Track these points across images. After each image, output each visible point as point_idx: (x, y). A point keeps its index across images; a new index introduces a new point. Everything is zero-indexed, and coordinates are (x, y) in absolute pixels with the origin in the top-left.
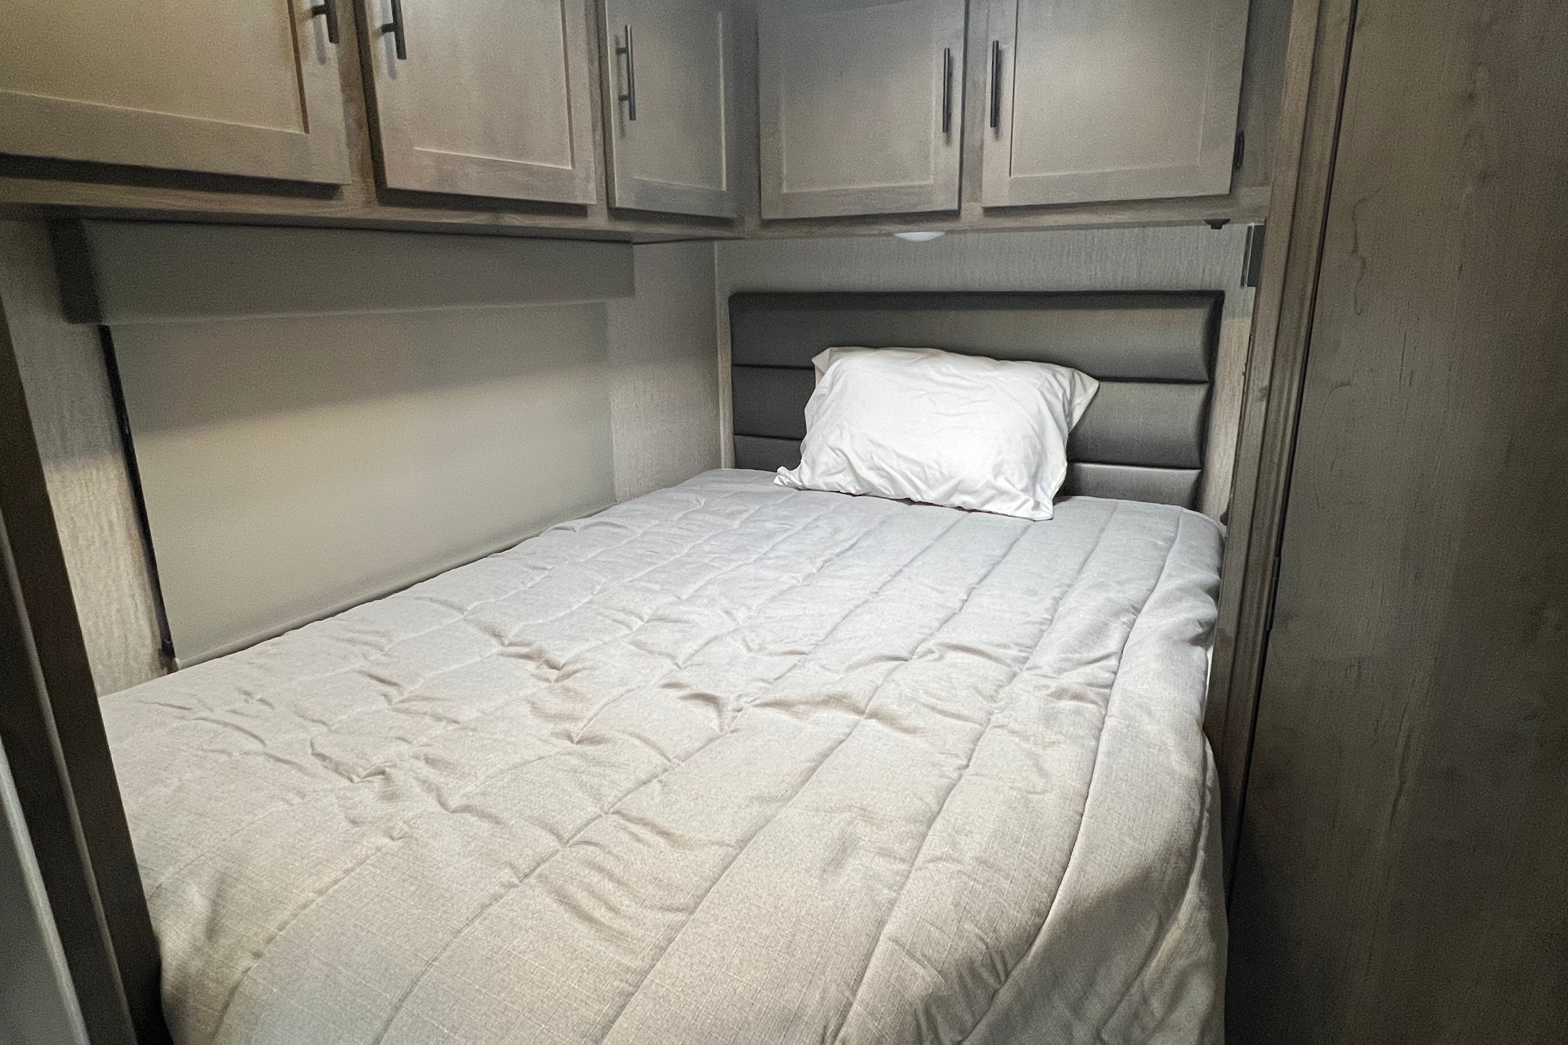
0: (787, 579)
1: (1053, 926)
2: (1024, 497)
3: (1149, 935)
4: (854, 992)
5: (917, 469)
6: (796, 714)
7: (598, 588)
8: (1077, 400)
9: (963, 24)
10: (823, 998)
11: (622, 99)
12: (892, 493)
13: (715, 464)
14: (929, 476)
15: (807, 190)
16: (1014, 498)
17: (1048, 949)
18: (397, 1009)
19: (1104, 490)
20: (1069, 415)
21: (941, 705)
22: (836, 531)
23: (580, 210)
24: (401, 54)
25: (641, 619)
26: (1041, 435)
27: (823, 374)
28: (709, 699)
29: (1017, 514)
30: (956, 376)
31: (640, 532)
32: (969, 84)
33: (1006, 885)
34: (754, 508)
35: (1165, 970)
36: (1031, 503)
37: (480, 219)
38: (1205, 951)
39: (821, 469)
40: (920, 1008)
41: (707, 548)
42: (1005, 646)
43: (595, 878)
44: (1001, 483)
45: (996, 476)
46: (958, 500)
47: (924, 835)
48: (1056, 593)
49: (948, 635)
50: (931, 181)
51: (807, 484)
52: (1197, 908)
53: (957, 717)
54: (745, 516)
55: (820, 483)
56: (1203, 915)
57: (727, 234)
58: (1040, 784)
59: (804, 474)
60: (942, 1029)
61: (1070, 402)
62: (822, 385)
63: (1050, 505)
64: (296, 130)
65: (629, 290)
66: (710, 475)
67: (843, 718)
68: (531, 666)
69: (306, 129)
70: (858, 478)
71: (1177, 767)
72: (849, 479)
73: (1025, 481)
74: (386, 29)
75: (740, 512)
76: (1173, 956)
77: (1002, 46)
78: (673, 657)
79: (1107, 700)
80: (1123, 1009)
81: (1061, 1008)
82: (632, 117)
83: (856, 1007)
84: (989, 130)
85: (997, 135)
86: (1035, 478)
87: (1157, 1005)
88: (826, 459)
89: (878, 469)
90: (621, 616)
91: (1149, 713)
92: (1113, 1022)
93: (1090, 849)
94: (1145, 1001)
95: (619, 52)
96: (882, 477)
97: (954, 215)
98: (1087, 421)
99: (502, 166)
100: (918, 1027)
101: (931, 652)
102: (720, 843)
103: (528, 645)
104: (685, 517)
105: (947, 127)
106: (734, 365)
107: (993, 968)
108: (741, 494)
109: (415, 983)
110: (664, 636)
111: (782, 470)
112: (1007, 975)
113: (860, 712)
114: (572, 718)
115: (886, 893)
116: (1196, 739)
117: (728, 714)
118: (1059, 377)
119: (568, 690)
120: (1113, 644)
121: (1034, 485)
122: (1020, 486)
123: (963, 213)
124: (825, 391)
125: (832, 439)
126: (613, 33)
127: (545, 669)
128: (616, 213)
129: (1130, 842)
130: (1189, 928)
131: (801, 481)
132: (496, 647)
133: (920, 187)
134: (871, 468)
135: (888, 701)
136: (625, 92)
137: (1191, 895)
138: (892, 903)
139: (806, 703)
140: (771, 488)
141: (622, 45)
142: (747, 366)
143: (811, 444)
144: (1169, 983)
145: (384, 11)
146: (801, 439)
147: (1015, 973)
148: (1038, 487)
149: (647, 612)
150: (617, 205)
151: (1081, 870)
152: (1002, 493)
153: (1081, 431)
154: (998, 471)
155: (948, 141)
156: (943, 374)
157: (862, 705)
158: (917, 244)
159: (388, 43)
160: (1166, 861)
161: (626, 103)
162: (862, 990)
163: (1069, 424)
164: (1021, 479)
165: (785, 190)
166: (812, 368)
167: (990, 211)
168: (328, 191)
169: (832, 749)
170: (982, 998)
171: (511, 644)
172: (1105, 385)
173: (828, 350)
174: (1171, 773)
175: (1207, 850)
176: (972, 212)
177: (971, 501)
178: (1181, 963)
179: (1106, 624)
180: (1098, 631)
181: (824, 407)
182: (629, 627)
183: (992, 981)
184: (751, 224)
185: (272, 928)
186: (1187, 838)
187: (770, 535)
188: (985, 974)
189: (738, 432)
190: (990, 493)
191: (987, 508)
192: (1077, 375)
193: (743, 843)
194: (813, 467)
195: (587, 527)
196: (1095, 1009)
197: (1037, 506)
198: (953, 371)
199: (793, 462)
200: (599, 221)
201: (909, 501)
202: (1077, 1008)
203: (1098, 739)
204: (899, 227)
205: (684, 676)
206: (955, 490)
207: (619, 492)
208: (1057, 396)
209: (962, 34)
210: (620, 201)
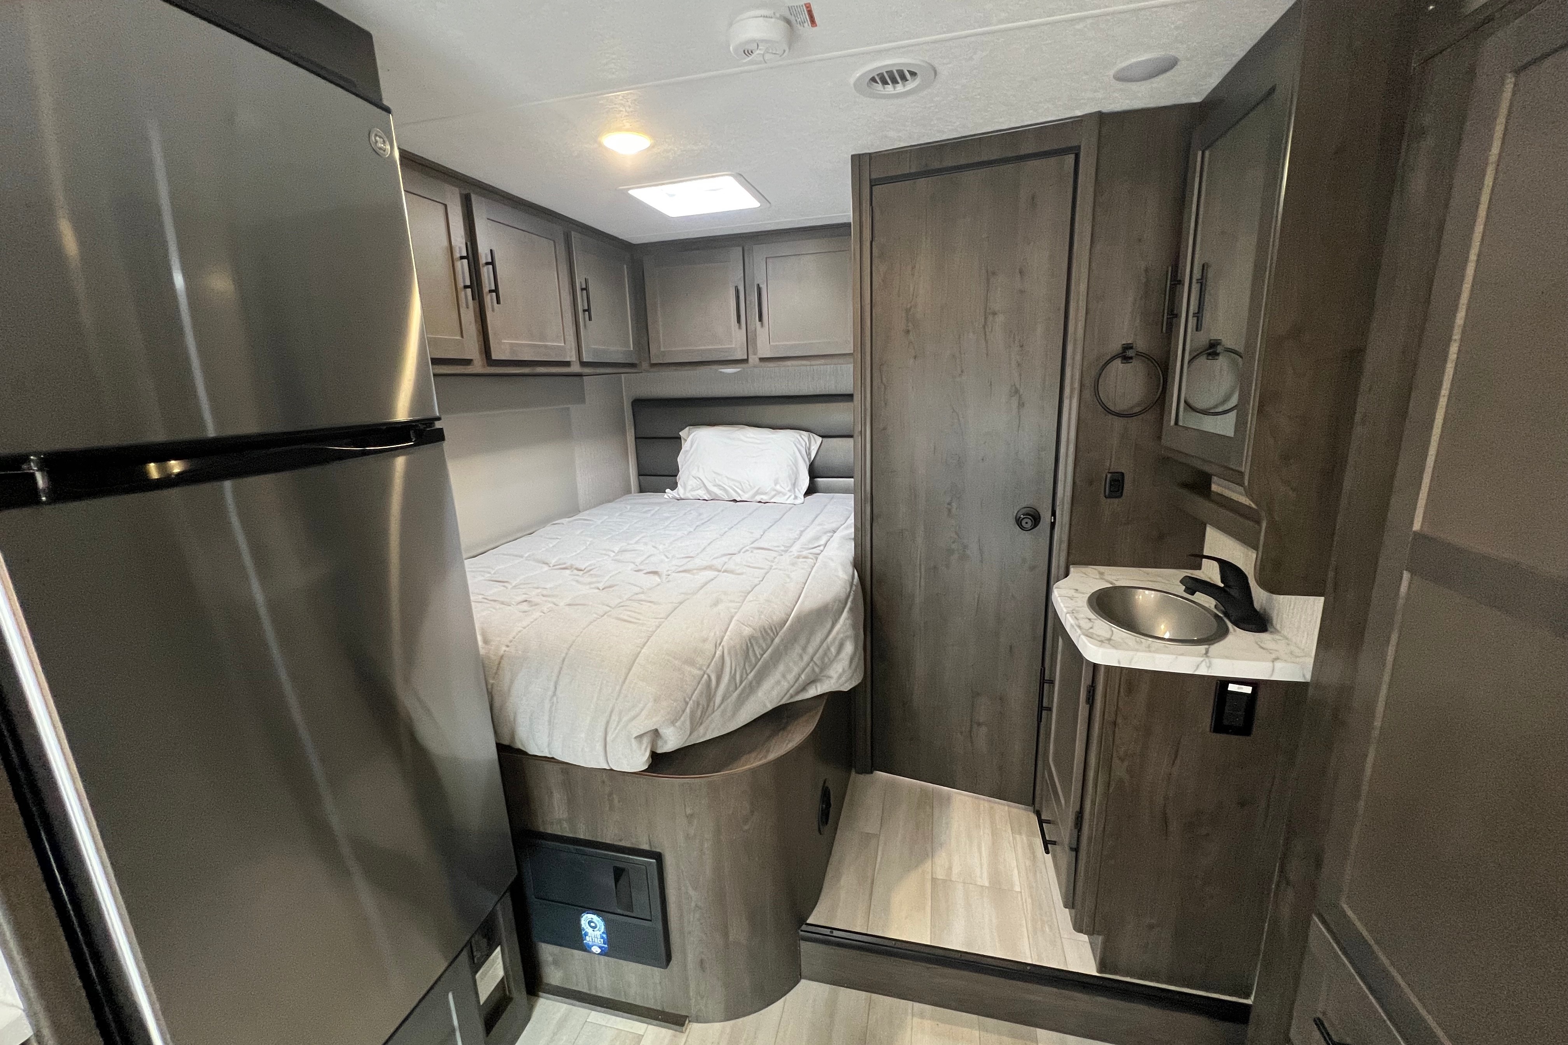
0: (679, 534)
1: (793, 619)
2: (789, 494)
3: (828, 625)
4: (725, 633)
5: (737, 484)
6: (693, 574)
7: (588, 543)
8: (812, 448)
9: (742, 275)
10: (715, 634)
11: (584, 311)
12: (726, 498)
13: (628, 491)
14: (744, 487)
15: (673, 349)
16: (784, 494)
17: (792, 625)
18: (569, 649)
19: (829, 490)
20: (809, 454)
21: (751, 565)
22: (700, 514)
23: (567, 364)
24: (498, 302)
25: (614, 552)
26: (796, 464)
27: (686, 440)
28: (655, 573)
29: (788, 502)
30: (753, 438)
31: (599, 522)
32: (748, 302)
33: (776, 606)
34: (657, 508)
35: (835, 639)
36: (793, 497)
37: (526, 370)
38: (850, 632)
39: (689, 488)
40: (747, 639)
41: (637, 525)
42: (778, 547)
43: (629, 613)
44: (778, 487)
45: (775, 485)
46: (758, 498)
47: (746, 596)
48: (802, 529)
49: (756, 545)
50: (734, 346)
51: (682, 497)
52: (847, 619)
53: (759, 568)
54: (653, 512)
55: (689, 495)
56: (849, 622)
57: (633, 371)
58: (788, 580)
59: (680, 491)
60: (756, 648)
61: (809, 449)
62: (685, 446)
63: (802, 497)
64: (459, 338)
65: (581, 400)
66: (628, 497)
67: (711, 574)
68: (568, 572)
69: (462, 336)
70: (708, 491)
71: (841, 576)
72: (704, 492)
73: (790, 487)
74: (491, 291)
75: (650, 510)
76: (838, 633)
77: (761, 286)
78: (634, 563)
79: (817, 559)
80: (821, 651)
81: (798, 649)
82: (590, 319)
83: (726, 637)
84: (758, 323)
85: (762, 325)
86: (794, 485)
87: (833, 650)
88: (692, 483)
89: (718, 486)
90: (604, 552)
91: (832, 560)
92: (817, 655)
93: (806, 597)
94: (828, 648)
95: (582, 289)
96: (721, 490)
97: (746, 361)
98: (818, 458)
99: (535, 346)
100: (747, 645)
101: (747, 550)
102: (672, 603)
103: (565, 564)
104: (621, 515)
105: (739, 321)
106: (636, 438)
107: (772, 630)
108: (649, 504)
109: (574, 642)
110: (627, 556)
111: (668, 490)
112: (777, 634)
113: (719, 571)
114: (599, 582)
115: (733, 611)
116: (850, 569)
117: (664, 577)
118: (803, 436)
119: (591, 575)
120: (822, 542)
121: (794, 489)
122: (787, 489)
123: (750, 360)
124: (688, 448)
125: (694, 472)
126: (579, 282)
127: (576, 572)
128: (583, 364)
129: (820, 595)
130: (844, 624)
131: (679, 495)
132: (546, 568)
133: (729, 348)
134: (714, 486)
135: (731, 566)
136: (586, 308)
137: (845, 614)
138: (736, 613)
139: (697, 569)
140: (662, 500)
141: (584, 286)
142: (644, 438)
143: (682, 477)
144: (837, 643)
145: (490, 284)
146: (676, 476)
147: (780, 634)
148: (796, 490)
149: (616, 549)
150: (585, 360)
151: (803, 602)
152: (778, 493)
153: (816, 463)
154: (776, 482)
155: (740, 327)
156: (747, 437)
157: (720, 568)
158: (729, 374)
159: (491, 297)
160: (835, 602)
161: (587, 313)
162: (728, 633)
163: (809, 459)
164: (787, 487)
165: (662, 349)
166: (679, 438)
167: (762, 360)
168: (468, 362)
169: (710, 581)
170: (769, 641)
171: (554, 566)
172: (825, 440)
173: (687, 428)
174: (838, 577)
175: (852, 602)
176: (754, 360)
177: (765, 498)
178: (841, 636)
179: (820, 537)
180: (817, 538)
181: (687, 458)
182: (609, 556)
183: (772, 634)
184: (645, 365)
185: (511, 638)
186: (843, 596)
187: (667, 518)
188: (769, 631)
189: (640, 474)
190: (773, 493)
191: (772, 500)
192: (811, 434)
193: (681, 603)
194: (685, 488)
195: (569, 522)
196: (810, 650)
197: (796, 498)
198: (752, 436)
199: (674, 486)
200: (576, 368)
201: (735, 501)
202: (804, 649)
203: (812, 569)
204: (721, 367)
205: (642, 567)
206: (757, 493)
207: (581, 508)
208: (802, 446)
209: (742, 279)
210: (585, 359)
